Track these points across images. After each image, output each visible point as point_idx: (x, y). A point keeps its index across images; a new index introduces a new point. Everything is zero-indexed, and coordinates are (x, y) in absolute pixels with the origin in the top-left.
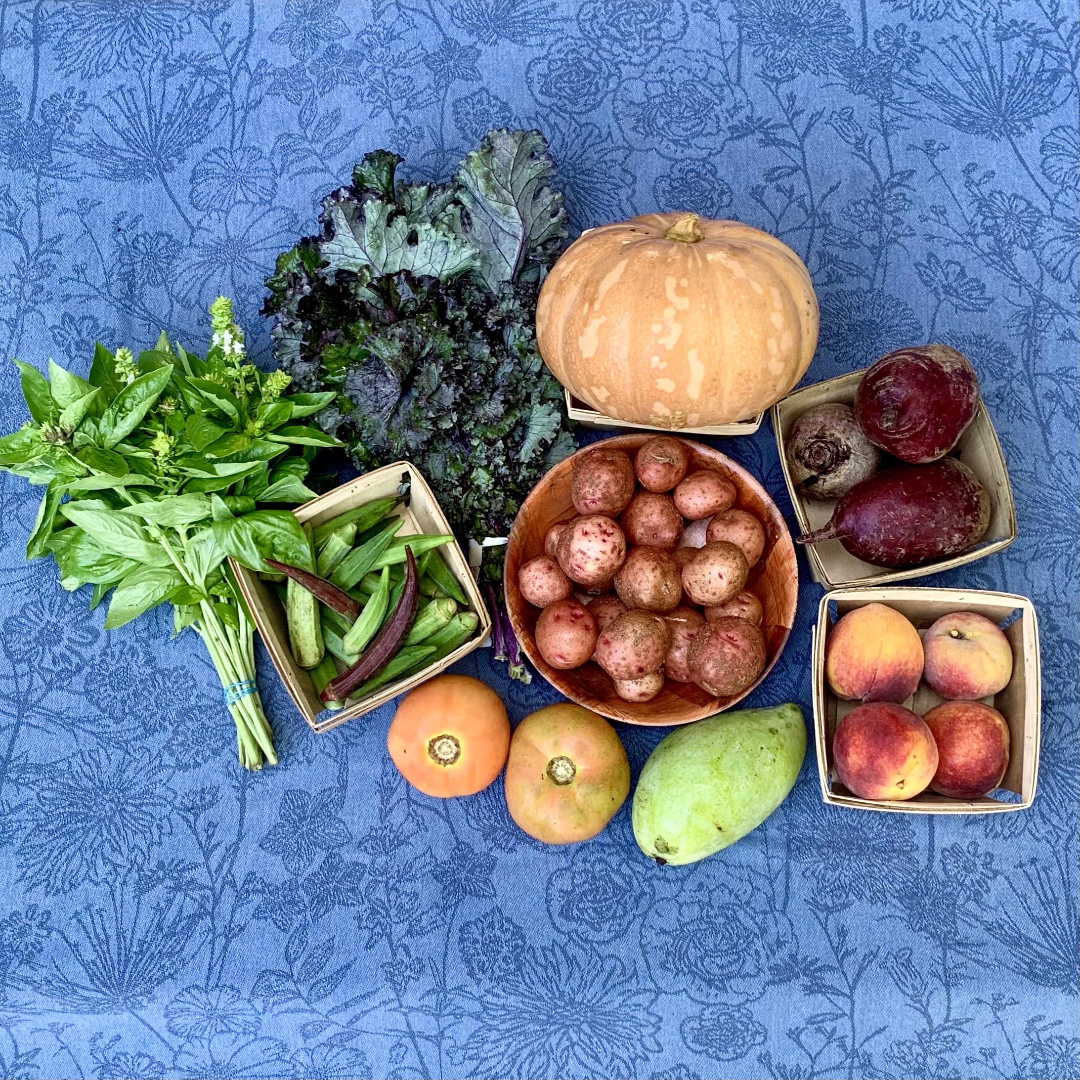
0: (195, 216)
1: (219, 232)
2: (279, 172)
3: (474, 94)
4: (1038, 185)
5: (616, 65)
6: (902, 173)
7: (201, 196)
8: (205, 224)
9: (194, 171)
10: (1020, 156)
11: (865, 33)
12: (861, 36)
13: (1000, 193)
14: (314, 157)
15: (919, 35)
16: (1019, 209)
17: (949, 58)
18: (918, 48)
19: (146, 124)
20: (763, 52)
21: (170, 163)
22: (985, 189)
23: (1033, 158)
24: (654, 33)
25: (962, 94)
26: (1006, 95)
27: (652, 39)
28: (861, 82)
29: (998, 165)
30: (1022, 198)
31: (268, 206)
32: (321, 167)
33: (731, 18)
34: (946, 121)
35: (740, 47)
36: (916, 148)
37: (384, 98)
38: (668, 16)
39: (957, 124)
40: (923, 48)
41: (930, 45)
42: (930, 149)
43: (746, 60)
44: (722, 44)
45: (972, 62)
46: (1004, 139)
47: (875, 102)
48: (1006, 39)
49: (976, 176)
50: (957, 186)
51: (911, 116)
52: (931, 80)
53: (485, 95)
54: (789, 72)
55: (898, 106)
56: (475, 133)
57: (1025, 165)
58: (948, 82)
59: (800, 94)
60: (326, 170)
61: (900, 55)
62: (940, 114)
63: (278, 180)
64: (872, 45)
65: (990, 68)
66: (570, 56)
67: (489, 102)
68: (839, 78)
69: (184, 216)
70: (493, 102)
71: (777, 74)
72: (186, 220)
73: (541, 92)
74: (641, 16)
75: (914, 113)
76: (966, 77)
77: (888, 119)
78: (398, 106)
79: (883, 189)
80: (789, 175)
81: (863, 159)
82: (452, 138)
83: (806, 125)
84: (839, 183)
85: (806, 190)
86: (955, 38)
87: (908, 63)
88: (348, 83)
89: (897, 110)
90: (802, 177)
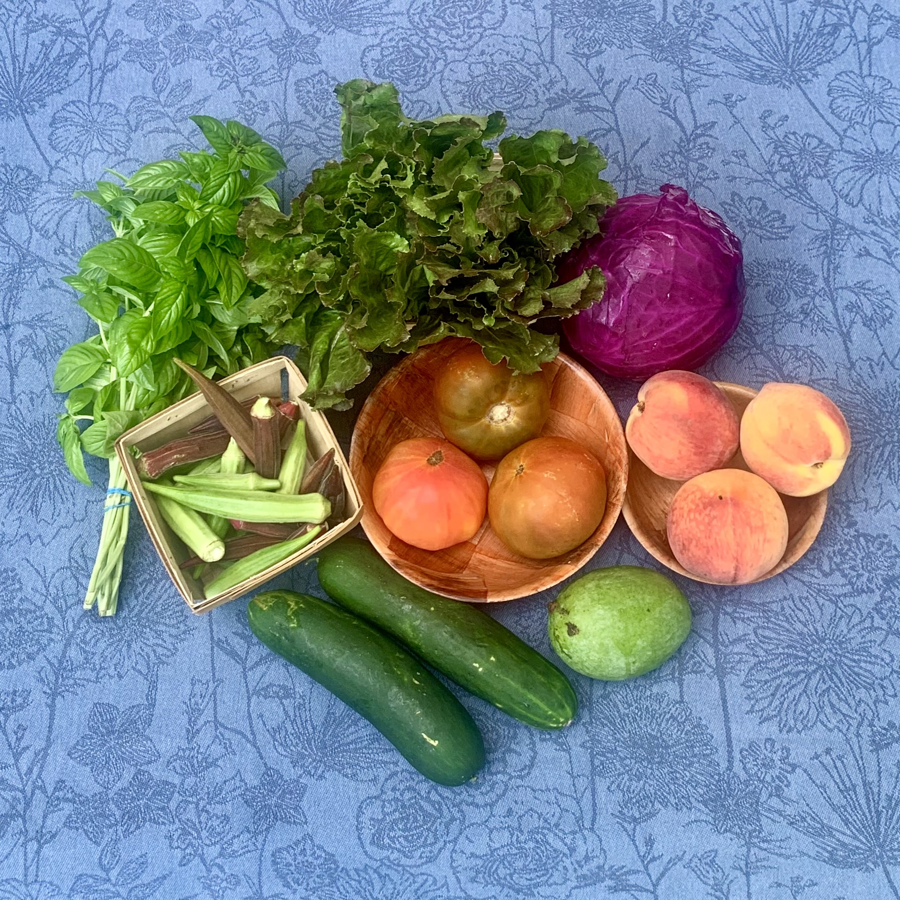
0: (53, 157)
1: (75, 173)
2: (134, 128)
3: (314, 76)
4: (828, 124)
5: (442, 49)
6: (704, 125)
7: (60, 139)
8: (62, 164)
9: (54, 117)
10: (810, 101)
11: (665, 10)
12: (662, 12)
13: (794, 133)
14: (167, 119)
15: (713, 5)
16: (812, 146)
17: (740, 22)
18: (712, 17)
19: (10, 70)
20: (574, 34)
21: (32, 107)
22: (780, 132)
23: (822, 100)
24: (476, 22)
25: (753, 52)
26: (792, 49)
27: (474, 27)
28: (661, 52)
29: (791, 110)
30: (814, 136)
31: (122, 157)
32: (174, 128)
33: (545, 7)
34: (741, 76)
35: (552, 32)
36: (716, 102)
37: (232, 73)
38: (489, 8)
39: (751, 78)
40: (717, 17)
41: (724, 14)
42: (729, 102)
43: (558, 41)
44: (537, 29)
45: (760, 24)
46: (794, 87)
47: (676, 66)
49: (771, 121)
50: (756, 133)
51: (709, 75)
52: (724, 42)
53: (324, 76)
54: (597, 48)
55: (696, 68)
56: (316, 109)
57: (815, 108)
58: (740, 43)
59: (608, 67)
60: (178, 131)
61: (696, 25)
62: (735, 71)
63: (132, 135)
64: (671, 20)
65: (777, 28)
66: (401, 44)
67: (328, 83)
68: (640, 49)
69: (42, 154)
70: (332, 83)
71: (586, 50)
72: (44, 158)
73: (375, 74)
74: (465, 9)
75: (712, 72)
76: (756, 37)
77: (689, 80)
78: (244, 81)
79: (689, 141)
80: (604, 135)
81: (669, 116)
82: (294, 112)
83: (615, 92)
84: (649, 139)
85: (620, 147)
86: (745, 5)
87: (703, 31)
88: (198, 58)
89: (696, 71)
90: (616, 136)
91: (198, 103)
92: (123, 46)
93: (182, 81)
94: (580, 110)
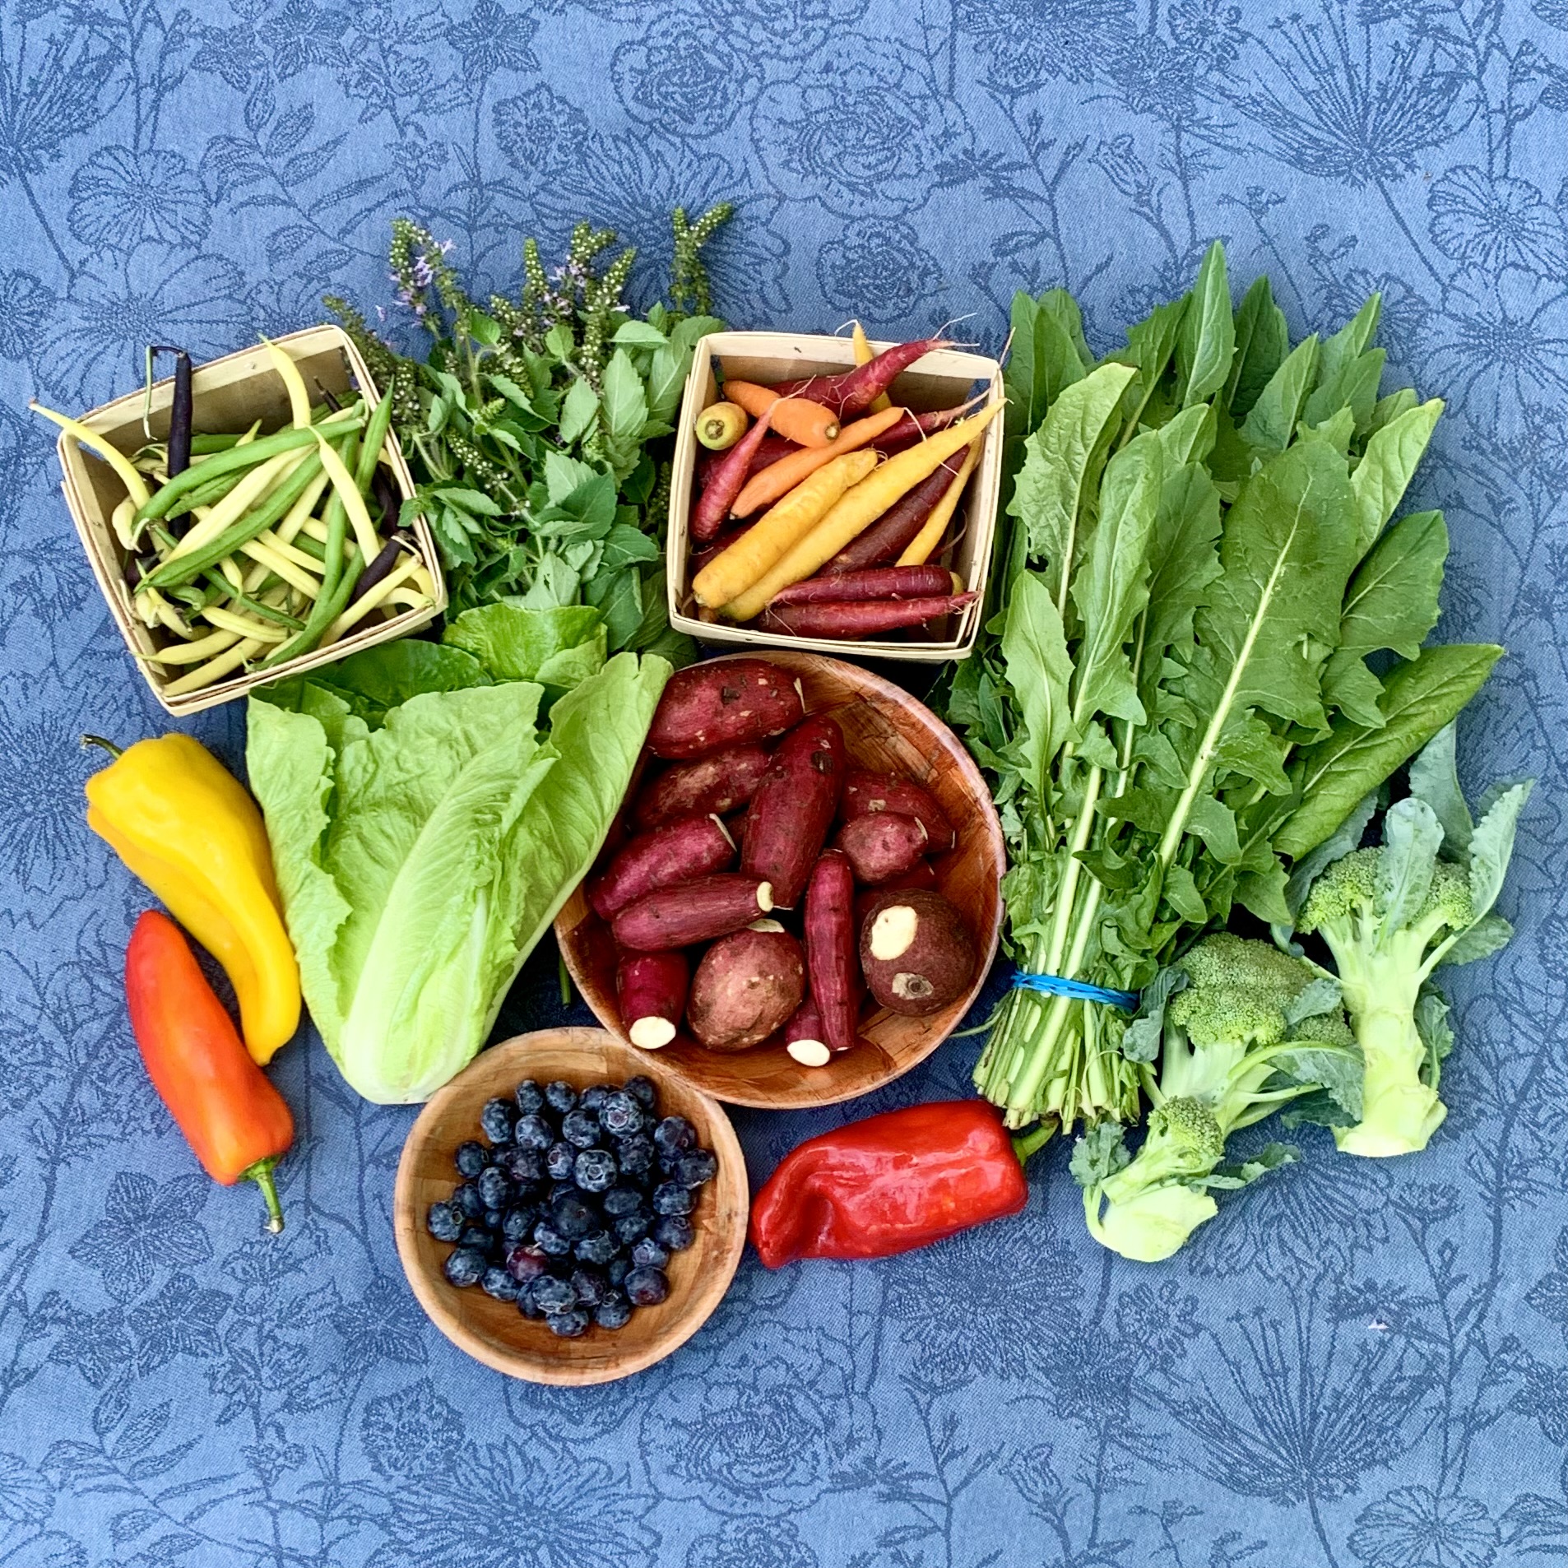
0: (77, 253)
1: (114, 283)
2: (214, 198)
3: (528, 93)
4: (1425, 261)
5: (756, 57)
8: (92, 267)
9: (75, 179)
10: (1396, 214)
11: (1154, 11)
12: (1148, 17)
14: (271, 179)
15: (1238, 12)
17: (1284, 52)
18: (1236, 35)
20: (991, 46)
21: (36, 159)
23: (1418, 216)
25: (1305, 110)
26: (1373, 113)
28: (1144, 94)
29: (1362, 227)
31: (194, 252)
32: (282, 196)
34: (1280, 156)
35: (953, 37)
36: (1233, 199)
37: (382, 91)
39: (1297, 161)
40: (1245, 36)
41: (1258, 33)
42: (1254, 202)
43: (964, 57)
44: (926, 29)
45: (1320, 59)
46: (1371, 184)
47: (1168, 125)
48: (1376, 21)
49: (1326, 246)
51: (1224, 147)
52: (1256, 88)
53: (544, 95)
54: (1031, 78)
55: (1203, 132)
56: (529, 157)
57: (1404, 228)
58: (1284, 92)
59: (1048, 115)
61: (1207, 48)
62: (1271, 145)
63: (212, 211)
64: (1164, 33)
65: (1350, 69)
66: (681, 43)
67: (552, 107)
68: (1110, 87)
70: (559, 107)
71: (1012, 81)
72: (62, 256)
73: (635, 98)
75: (1230, 142)
76: (1311, 84)
77: (1189, 153)
78: (404, 106)
79: (1179, 268)
80: (1032, 245)
81: (1149, 219)
82: (493, 163)
83: (1056, 164)
84: (1110, 258)
85: (1058, 267)
86: (1296, 18)
87: (1220, 59)
88: (323, 62)
89: (1202, 137)
90: (1053, 248)
91: (324, 149)
92: (191, 41)
93: (297, 106)
94: (993, 193)
